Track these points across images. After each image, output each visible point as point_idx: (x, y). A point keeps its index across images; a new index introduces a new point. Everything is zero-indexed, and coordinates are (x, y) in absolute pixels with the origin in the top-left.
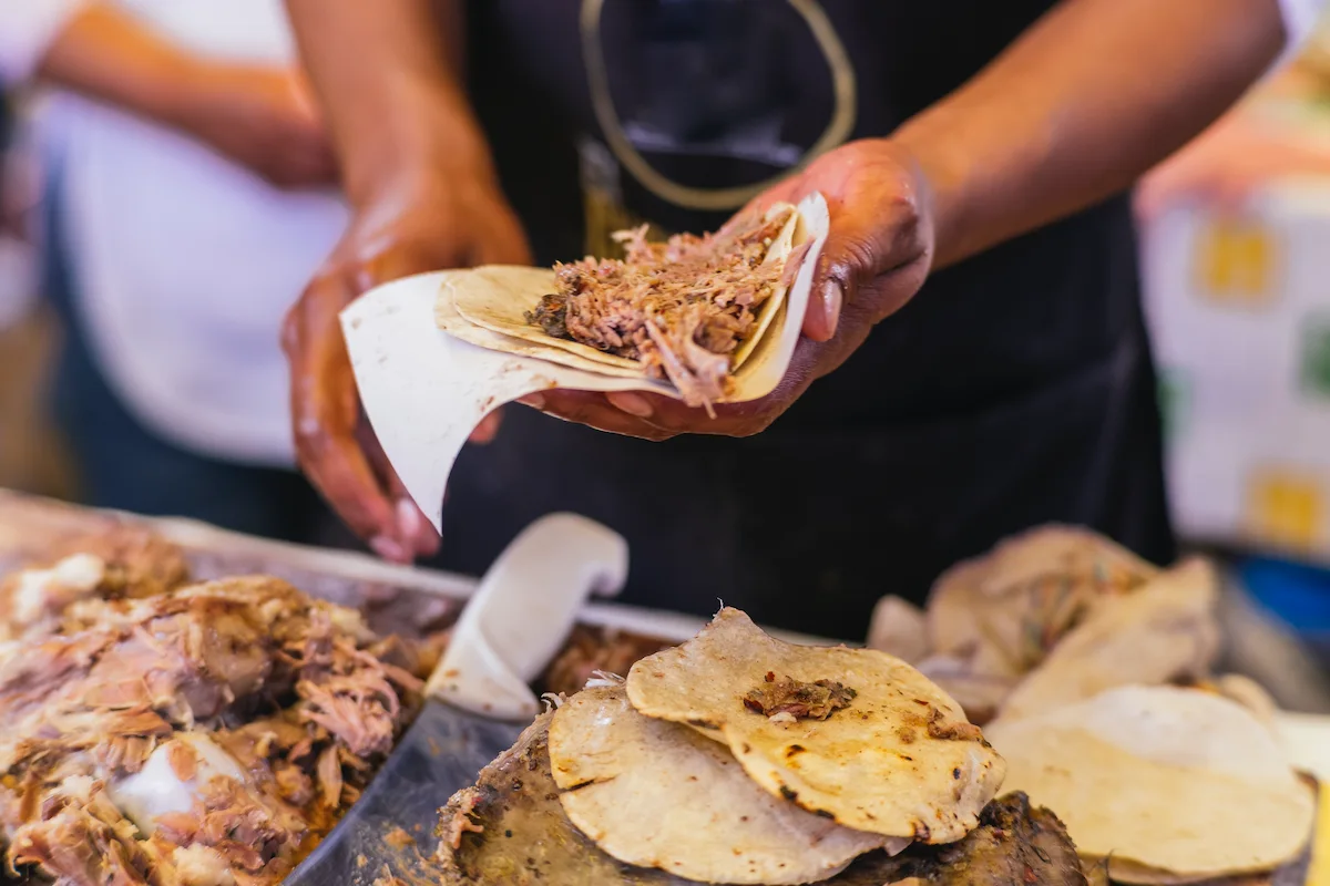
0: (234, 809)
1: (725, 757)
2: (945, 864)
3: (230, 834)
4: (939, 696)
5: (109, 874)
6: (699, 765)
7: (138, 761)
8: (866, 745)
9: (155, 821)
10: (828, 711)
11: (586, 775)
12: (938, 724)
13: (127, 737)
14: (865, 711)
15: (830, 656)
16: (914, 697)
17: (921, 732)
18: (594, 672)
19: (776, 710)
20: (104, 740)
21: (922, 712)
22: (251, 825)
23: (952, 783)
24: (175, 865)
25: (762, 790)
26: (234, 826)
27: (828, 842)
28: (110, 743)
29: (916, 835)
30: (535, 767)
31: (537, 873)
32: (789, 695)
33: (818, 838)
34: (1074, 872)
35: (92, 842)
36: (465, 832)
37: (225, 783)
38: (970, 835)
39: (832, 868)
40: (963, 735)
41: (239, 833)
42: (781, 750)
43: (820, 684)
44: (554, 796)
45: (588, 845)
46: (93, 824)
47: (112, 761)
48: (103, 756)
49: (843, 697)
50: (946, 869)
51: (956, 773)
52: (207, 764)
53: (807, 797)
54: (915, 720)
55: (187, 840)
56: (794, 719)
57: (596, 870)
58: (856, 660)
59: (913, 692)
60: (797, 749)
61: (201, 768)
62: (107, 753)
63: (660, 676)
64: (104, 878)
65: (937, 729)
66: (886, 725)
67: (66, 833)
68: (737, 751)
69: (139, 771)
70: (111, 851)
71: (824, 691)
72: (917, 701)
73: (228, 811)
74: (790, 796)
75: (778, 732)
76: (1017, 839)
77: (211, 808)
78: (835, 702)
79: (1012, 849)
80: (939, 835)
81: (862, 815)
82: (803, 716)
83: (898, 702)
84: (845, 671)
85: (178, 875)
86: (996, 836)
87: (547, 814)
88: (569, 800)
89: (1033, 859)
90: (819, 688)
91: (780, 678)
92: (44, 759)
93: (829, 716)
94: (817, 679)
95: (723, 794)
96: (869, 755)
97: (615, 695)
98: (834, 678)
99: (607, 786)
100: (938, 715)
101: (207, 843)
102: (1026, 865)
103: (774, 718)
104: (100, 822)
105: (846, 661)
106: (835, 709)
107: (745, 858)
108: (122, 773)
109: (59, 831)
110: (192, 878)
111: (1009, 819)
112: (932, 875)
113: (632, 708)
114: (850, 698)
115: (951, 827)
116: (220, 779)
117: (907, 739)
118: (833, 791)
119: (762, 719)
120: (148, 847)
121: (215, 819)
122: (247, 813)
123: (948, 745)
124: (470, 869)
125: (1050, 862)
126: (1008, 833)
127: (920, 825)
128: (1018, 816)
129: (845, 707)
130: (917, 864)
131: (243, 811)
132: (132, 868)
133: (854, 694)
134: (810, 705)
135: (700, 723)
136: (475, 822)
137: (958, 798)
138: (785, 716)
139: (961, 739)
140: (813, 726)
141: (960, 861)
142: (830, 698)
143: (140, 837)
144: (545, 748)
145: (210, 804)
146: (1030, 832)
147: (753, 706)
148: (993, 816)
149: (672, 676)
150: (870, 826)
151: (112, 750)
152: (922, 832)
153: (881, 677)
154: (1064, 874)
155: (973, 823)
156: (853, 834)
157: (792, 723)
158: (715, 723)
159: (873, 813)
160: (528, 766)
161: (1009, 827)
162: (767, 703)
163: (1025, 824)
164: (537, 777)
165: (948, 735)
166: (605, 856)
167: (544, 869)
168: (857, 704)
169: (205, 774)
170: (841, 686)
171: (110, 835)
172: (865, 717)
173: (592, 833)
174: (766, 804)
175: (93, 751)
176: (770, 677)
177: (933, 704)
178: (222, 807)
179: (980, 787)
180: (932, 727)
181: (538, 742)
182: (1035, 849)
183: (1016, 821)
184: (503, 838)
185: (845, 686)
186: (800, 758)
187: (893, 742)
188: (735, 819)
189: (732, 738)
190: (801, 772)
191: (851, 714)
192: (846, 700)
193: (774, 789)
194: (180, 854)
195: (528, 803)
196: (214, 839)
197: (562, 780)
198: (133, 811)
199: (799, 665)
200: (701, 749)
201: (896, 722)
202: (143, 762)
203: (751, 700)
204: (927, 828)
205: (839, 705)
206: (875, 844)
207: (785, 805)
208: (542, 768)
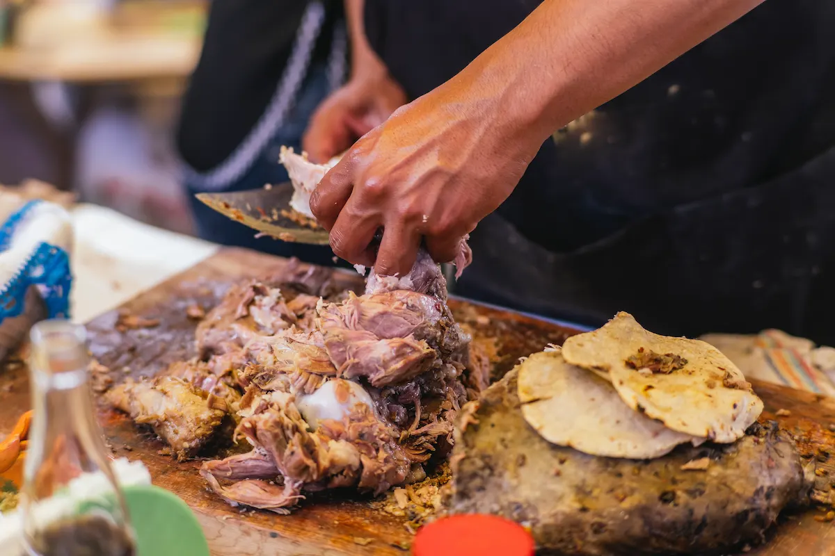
0: (366, 423)
1: (610, 389)
2: (725, 453)
3: (361, 436)
4: (731, 366)
5: (291, 451)
6: (597, 393)
7: (313, 388)
8: (688, 387)
9: (320, 423)
10: (671, 369)
11: (537, 396)
12: (729, 380)
13: (311, 373)
14: (690, 370)
15: (676, 342)
16: (718, 366)
17: (719, 383)
18: (549, 344)
19: (642, 367)
20: (298, 372)
21: (722, 373)
22: (373, 432)
23: (732, 412)
24: (328, 450)
25: (628, 407)
26: (364, 432)
27: (661, 437)
28: (300, 375)
29: (708, 436)
30: (510, 391)
31: (506, 447)
32: (651, 360)
33: (656, 434)
34: (796, 464)
35: (283, 431)
36: (469, 424)
37: (364, 408)
38: (739, 440)
39: (661, 450)
40: (741, 387)
41: (366, 436)
42: (642, 387)
43: (668, 355)
44: (519, 406)
45: (533, 433)
46: (286, 420)
47: (298, 384)
48: (294, 381)
49: (679, 364)
50: (725, 456)
51: (735, 406)
52: (354, 396)
53: (651, 411)
54: (716, 377)
55: (337, 436)
56: (651, 372)
57: (537, 446)
58: (690, 344)
59: (718, 364)
60: (650, 387)
61: (352, 398)
62: (297, 379)
63: (581, 345)
64: (287, 452)
65: (727, 382)
66: (701, 378)
67: (270, 424)
68: (616, 384)
69: (313, 393)
70: (295, 439)
71: (670, 359)
72: (719, 368)
73: (362, 423)
74: (641, 410)
75: (642, 379)
76: (766, 444)
77: (353, 420)
78: (675, 365)
79: (763, 448)
80: (721, 438)
81: (680, 422)
82: (656, 372)
83: (709, 367)
84: (682, 350)
85: (329, 456)
86: (755, 441)
87: (515, 416)
88: (527, 409)
89: (774, 455)
90: (667, 357)
91: (647, 351)
92: (263, 377)
93: (670, 372)
94: (667, 353)
95: (608, 408)
96: (689, 392)
97: (556, 355)
98: (676, 353)
99: (547, 402)
100: (729, 376)
101: (347, 440)
102: (770, 457)
103: (640, 371)
104: (291, 421)
105: (685, 346)
106: (674, 369)
107: (616, 443)
108: (303, 391)
109: (266, 422)
110: (336, 459)
111: (764, 433)
112: (717, 459)
113: (565, 362)
114: (683, 363)
115: (728, 435)
116: (361, 405)
117: (711, 386)
118: (667, 410)
119: (634, 372)
120: (314, 437)
121: (354, 427)
122: (371, 426)
123: (733, 392)
124: (470, 443)
125: (783, 457)
126: (762, 440)
127: (711, 431)
128: (769, 432)
129: (680, 368)
130: (710, 451)
131: (370, 424)
132: (305, 449)
133: (686, 362)
134: (661, 366)
135: (598, 368)
136: (475, 418)
137: (734, 419)
138: (647, 370)
139: (740, 389)
140: (660, 376)
141: (734, 452)
142: (673, 362)
143: (310, 430)
144: (516, 382)
145: (352, 418)
146: (774, 441)
147: (631, 365)
148: (755, 430)
149: (588, 346)
150: (683, 429)
151: (300, 379)
152: (712, 435)
153: (702, 355)
154: (790, 464)
155: (741, 434)
156: (675, 433)
157: (650, 374)
158: (605, 368)
159: (686, 422)
160: (507, 390)
161: (763, 437)
162: (638, 363)
163: (773, 437)
164: (511, 397)
165: (733, 386)
166: (542, 439)
167: (510, 445)
168: (688, 367)
169: (353, 401)
170: (679, 357)
171: (296, 429)
172: (690, 374)
173: (536, 425)
174: (630, 414)
175: (290, 375)
176: (641, 350)
177: (727, 370)
178: (359, 420)
179: (747, 415)
180: (726, 381)
181: (513, 378)
182: (776, 450)
183: (767, 434)
184: (489, 428)
185: (681, 358)
186: (651, 392)
187: (703, 387)
188: (613, 421)
189: (614, 377)
190: (651, 399)
191: (683, 371)
192: (682, 365)
193: (633, 405)
194: (332, 443)
195: (505, 410)
196: (352, 438)
197: (523, 397)
198: (308, 415)
199: (658, 345)
200: (599, 385)
201: (707, 377)
202: (315, 389)
203: (630, 361)
204: (714, 433)
205: (677, 367)
206: (686, 439)
207: (640, 415)
208: (514, 392)
